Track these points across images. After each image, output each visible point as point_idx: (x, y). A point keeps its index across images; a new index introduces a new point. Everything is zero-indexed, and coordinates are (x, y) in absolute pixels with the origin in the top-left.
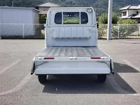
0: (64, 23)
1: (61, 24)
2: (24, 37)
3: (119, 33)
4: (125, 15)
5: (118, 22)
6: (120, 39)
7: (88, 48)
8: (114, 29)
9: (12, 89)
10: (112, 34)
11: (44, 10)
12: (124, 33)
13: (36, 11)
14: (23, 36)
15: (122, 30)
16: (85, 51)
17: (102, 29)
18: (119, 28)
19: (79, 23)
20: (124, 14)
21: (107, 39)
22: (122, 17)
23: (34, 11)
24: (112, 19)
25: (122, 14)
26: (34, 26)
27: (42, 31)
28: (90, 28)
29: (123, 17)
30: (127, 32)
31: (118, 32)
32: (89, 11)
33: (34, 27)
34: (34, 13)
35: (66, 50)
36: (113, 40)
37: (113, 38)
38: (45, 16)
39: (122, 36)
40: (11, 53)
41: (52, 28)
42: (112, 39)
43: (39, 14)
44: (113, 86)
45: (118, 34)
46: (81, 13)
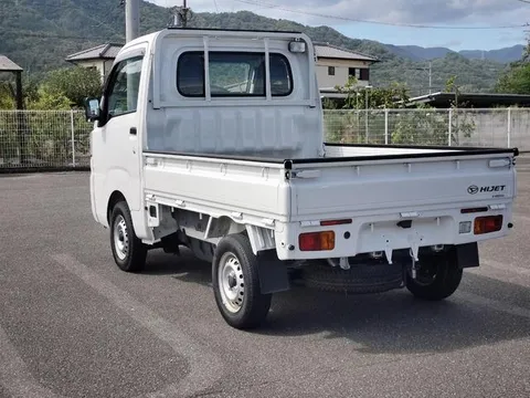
0: (212, 95)
1: (203, 96)
19: (264, 95)
28: (300, 112)
32: (295, 49)
41: (169, 115)
46: (270, 54)
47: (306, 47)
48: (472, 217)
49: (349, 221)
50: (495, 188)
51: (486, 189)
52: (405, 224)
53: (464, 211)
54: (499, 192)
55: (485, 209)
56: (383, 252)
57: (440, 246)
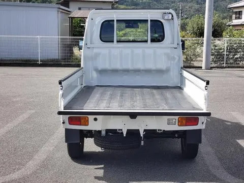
0: (118, 42)
2: (39, 63)
3: (227, 55)
4: (239, 18)
5: (224, 33)
6: (229, 67)
7: (164, 91)
8: (217, 48)
9: (18, 170)
10: (213, 57)
11: (80, 9)
12: (236, 57)
13: (63, 11)
14: (38, 61)
15: (232, 50)
16: (158, 97)
17: (193, 47)
18: (226, 45)
19: (147, 42)
20: (238, 16)
21: (201, 67)
22: (233, 21)
23: (61, 10)
24: (213, 27)
25: (234, 16)
26: (60, 40)
27: (76, 50)
29: (236, 22)
30: (242, 53)
31: (225, 53)
33: (60, 42)
34: (60, 14)
35: (122, 96)
36: (213, 70)
37: (214, 65)
38: (80, 21)
39: (231, 61)
40: (15, 97)
41: (95, 51)
42: (212, 68)
43: (70, 16)
44: (210, 168)
45: (224, 57)
46: (151, 20)
47: (172, 16)
56: (121, 130)
57: (161, 130)
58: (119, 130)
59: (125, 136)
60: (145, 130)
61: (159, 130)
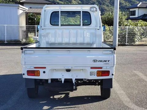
1: (58, 25)
2: (6, 42)
4: (134, 15)
6: (129, 45)
11: (31, 8)
15: (131, 34)
19: (80, 25)
22: (130, 17)
23: (20, 8)
31: (127, 36)
42: (118, 46)
45: (126, 39)
47: (96, 9)
48: (96, 70)
49: (45, 68)
50: (105, 61)
51: (101, 61)
52: (68, 70)
53: (92, 68)
54: (107, 62)
55: (101, 68)
56: (61, 79)
57: (86, 79)
58: (59, 79)
59: (63, 83)
60: (76, 79)
61: (85, 79)
